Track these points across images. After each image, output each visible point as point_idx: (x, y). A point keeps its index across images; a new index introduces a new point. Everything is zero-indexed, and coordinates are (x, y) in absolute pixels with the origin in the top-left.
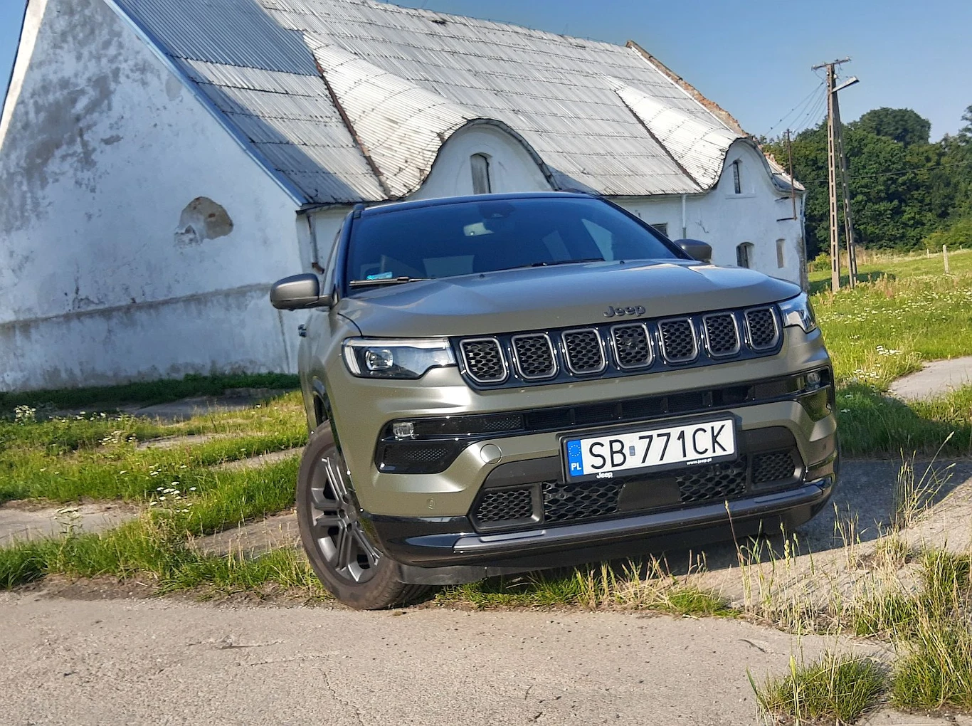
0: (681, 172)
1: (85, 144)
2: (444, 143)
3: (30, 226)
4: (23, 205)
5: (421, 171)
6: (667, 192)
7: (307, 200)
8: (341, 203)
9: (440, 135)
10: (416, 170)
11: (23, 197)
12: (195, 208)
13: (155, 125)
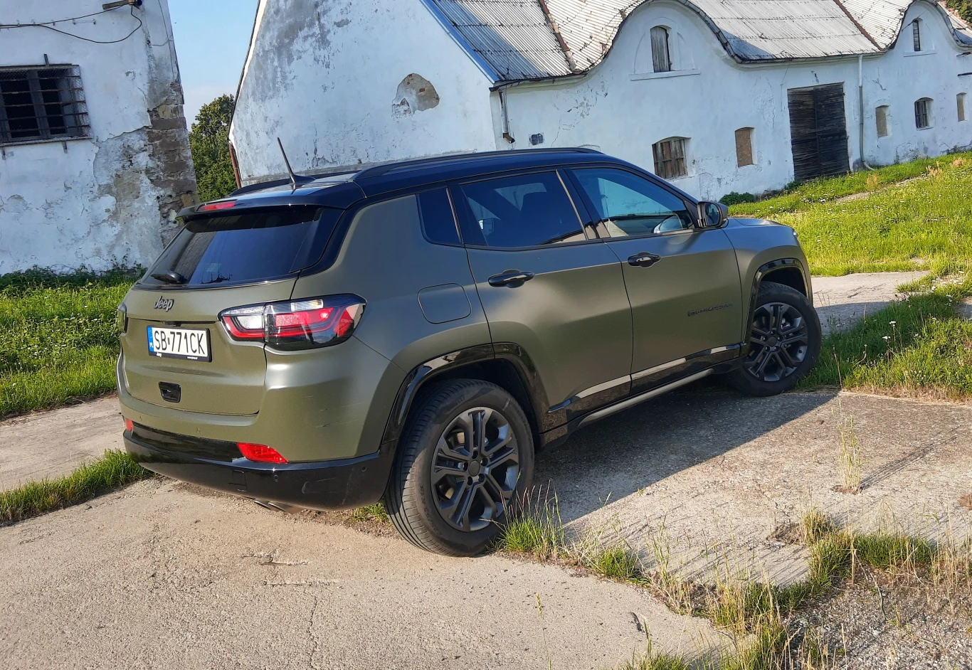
0: (859, 32)
1: (321, 27)
2: (625, 20)
3: (280, 95)
4: (275, 77)
5: (604, 45)
6: (843, 54)
7: (500, 78)
8: (530, 80)
9: (622, 12)
10: (599, 44)
11: (275, 71)
12: (408, 83)
13: (376, 10)
